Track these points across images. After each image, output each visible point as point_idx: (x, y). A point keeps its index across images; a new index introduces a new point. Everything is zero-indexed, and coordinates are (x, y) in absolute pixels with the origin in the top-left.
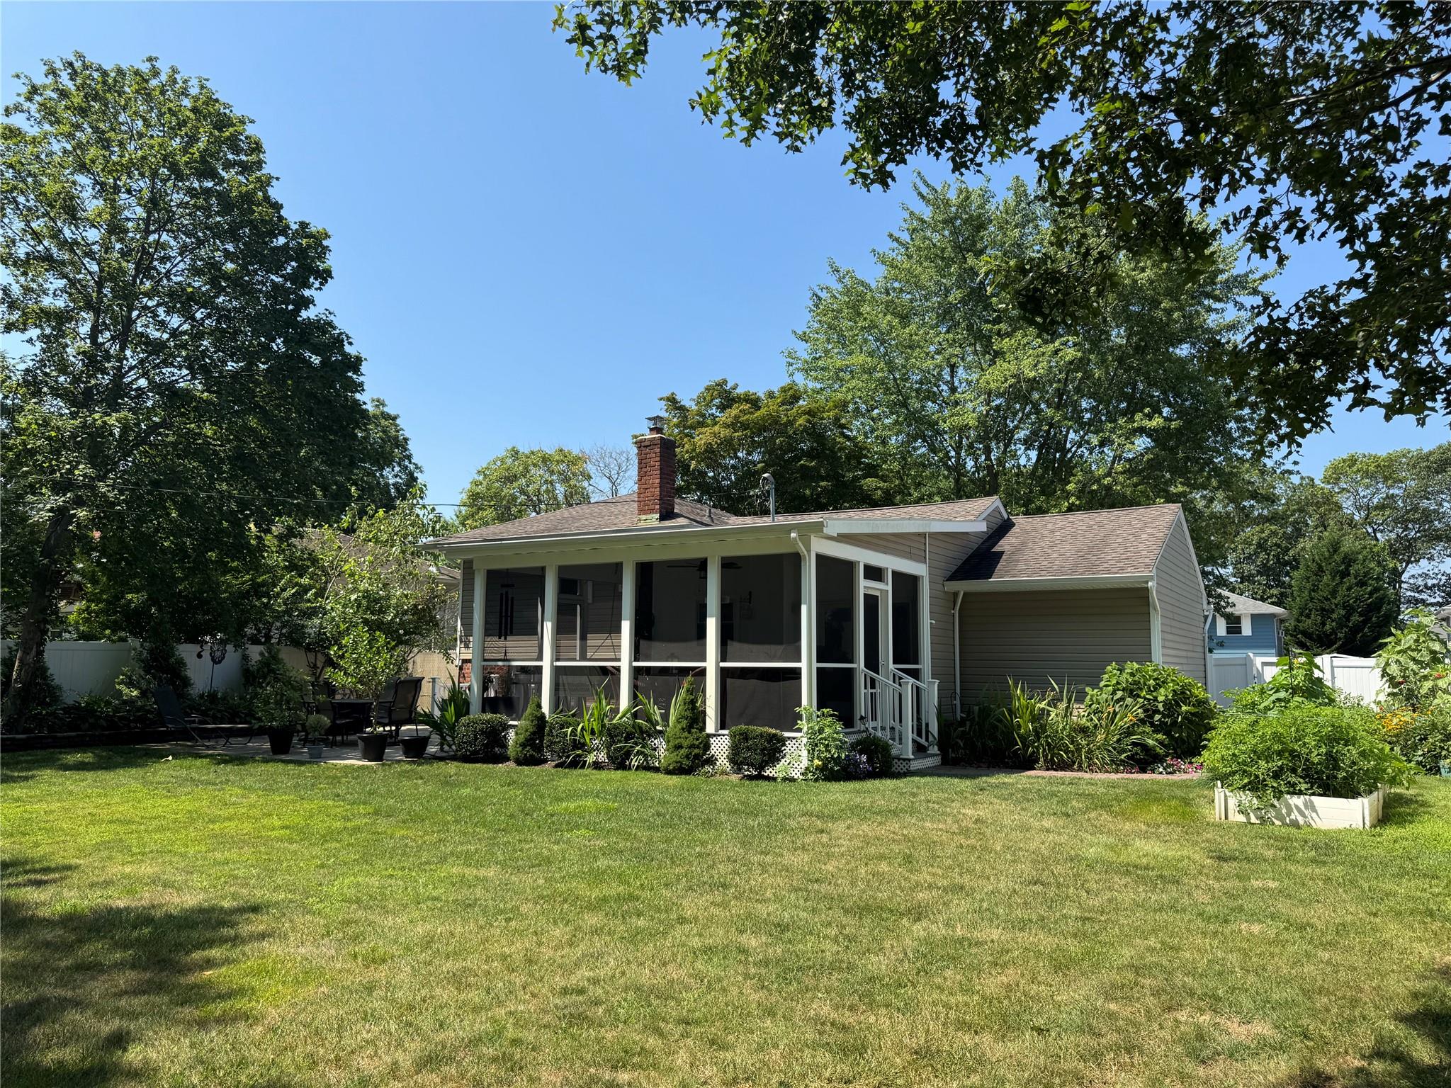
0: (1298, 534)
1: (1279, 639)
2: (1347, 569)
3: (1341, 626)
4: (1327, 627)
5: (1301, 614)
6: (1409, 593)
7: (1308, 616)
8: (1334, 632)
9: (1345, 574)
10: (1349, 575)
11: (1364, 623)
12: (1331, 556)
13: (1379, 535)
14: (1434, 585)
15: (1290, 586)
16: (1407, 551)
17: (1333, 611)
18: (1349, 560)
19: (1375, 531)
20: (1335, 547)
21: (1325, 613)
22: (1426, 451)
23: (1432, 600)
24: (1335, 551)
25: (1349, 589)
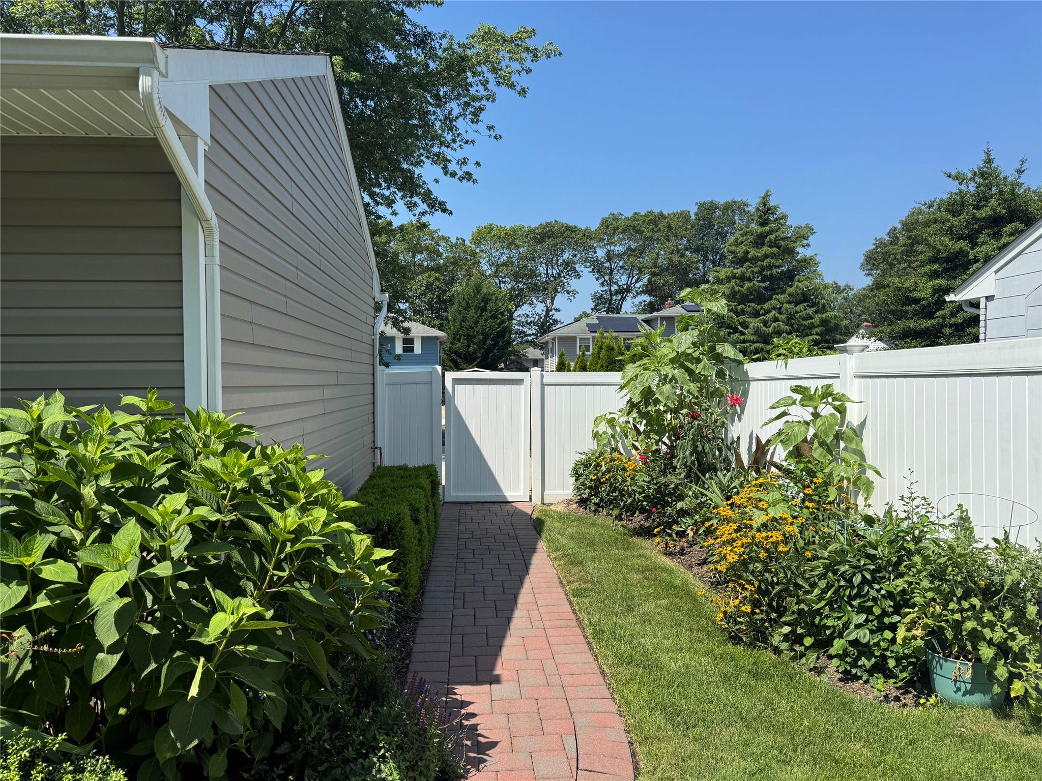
0: (453, 280)
1: (440, 356)
2: (485, 306)
3: (480, 348)
4: (471, 349)
5: (454, 339)
6: (517, 327)
7: (459, 340)
8: (475, 352)
9: (484, 310)
10: (486, 310)
11: (495, 345)
12: (475, 296)
13: (502, 285)
14: (531, 322)
15: (447, 319)
16: (518, 298)
17: (475, 337)
18: (486, 300)
19: (500, 282)
20: (478, 289)
21: (470, 338)
22: (533, 226)
23: (531, 332)
24: (478, 292)
25: (486, 320)
